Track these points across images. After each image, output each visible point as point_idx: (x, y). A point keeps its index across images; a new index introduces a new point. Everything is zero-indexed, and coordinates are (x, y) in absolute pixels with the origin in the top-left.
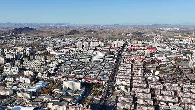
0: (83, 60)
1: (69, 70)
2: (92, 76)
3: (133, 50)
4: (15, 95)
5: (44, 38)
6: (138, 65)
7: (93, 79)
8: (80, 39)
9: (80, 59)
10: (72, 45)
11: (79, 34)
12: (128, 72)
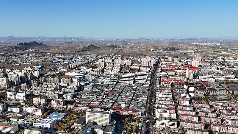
0: (108, 83)
1: (91, 96)
3: (169, 70)
5: (56, 55)
9: (103, 81)
10: (92, 63)
11: (98, 50)
12: (169, 99)
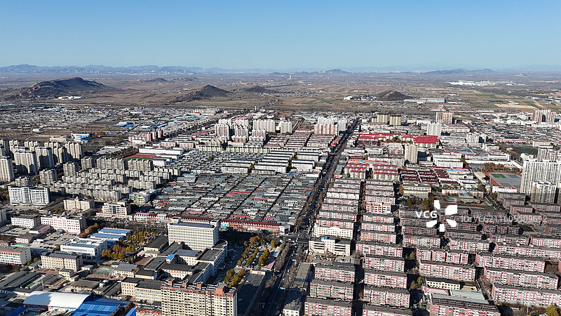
0: (230, 171)
1: (189, 197)
2: (252, 213)
3: (374, 143)
4: (36, 264)
5: (125, 109)
6: (381, 183)
7: (251, 222)
8: (226, 112)
9: (220, 167)
11: (225, 98)
12: (350, 202)
